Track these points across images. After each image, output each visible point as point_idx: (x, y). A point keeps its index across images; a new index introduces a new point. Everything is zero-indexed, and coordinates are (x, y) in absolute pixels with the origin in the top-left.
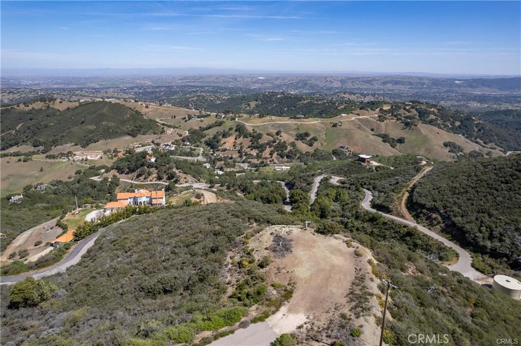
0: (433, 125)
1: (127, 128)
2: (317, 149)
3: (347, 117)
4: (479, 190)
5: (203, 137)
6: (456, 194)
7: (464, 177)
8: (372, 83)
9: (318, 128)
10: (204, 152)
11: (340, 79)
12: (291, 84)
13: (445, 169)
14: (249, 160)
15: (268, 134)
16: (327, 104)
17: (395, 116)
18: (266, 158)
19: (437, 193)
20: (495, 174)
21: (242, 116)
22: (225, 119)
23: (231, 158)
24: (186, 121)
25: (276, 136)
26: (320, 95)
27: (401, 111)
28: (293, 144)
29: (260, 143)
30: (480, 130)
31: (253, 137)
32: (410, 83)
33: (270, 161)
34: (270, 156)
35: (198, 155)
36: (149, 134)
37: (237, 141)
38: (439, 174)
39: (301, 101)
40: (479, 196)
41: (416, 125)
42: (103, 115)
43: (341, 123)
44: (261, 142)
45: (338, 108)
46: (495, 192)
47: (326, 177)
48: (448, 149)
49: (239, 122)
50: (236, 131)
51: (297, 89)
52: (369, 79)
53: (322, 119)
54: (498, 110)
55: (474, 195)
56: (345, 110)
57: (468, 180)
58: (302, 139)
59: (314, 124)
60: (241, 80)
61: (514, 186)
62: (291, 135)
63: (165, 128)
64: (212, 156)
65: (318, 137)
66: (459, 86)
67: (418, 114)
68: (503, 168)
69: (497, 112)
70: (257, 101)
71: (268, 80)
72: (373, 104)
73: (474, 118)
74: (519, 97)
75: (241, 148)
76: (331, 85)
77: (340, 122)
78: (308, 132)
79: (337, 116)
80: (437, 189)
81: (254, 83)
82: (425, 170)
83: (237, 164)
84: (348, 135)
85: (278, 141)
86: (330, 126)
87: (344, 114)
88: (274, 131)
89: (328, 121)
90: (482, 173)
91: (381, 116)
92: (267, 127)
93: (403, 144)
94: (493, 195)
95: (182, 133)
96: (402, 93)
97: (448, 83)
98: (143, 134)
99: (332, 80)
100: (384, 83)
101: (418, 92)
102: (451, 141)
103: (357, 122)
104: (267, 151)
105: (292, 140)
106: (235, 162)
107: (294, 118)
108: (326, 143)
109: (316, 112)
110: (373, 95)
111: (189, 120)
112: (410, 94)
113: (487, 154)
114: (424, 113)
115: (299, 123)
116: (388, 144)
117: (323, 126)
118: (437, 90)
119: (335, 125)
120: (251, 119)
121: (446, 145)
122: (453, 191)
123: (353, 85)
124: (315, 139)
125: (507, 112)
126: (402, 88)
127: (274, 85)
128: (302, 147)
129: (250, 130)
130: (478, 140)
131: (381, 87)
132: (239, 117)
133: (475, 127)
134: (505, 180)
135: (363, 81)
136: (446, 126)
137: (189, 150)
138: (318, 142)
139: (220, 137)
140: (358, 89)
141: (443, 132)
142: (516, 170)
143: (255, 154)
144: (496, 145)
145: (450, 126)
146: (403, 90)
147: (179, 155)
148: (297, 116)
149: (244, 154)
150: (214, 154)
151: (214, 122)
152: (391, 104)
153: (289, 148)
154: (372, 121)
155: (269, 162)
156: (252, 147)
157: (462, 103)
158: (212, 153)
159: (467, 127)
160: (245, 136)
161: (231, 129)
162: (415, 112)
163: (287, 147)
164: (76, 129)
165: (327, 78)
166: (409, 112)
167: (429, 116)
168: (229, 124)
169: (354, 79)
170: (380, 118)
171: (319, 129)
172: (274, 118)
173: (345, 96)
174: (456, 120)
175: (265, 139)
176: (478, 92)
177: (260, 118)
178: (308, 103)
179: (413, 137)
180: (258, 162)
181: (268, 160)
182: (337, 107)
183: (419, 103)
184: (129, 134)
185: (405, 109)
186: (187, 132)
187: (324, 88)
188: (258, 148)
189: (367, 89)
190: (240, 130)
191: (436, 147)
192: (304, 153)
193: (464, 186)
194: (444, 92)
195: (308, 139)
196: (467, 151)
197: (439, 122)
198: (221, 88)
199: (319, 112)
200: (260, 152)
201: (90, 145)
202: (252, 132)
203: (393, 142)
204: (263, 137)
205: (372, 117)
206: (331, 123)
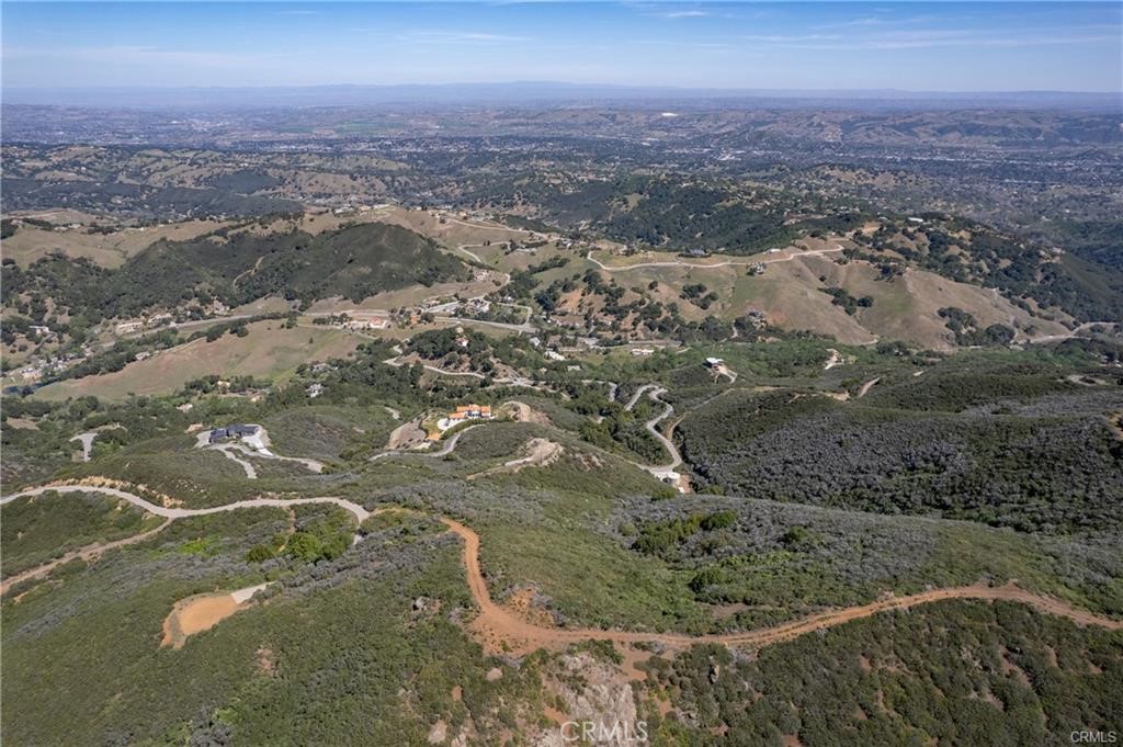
1: (418, 272)
2: (711, 317)
3: (780, 255)
5: (533, 286)
9: (722, 276)
10: (532, 316)
14: (599, 333)
15: (634, 290)
18: (626, 331)
22: (571, 252)
23: (572, 329)
24: (507, 254)
25: (648, 292)
27: (896, 238)
28: (673, 307)
29: (620, 305)
31: (610, 294)
33: (631, 336)
34: (633, 327)
35: (524, 322)
36: (451, 282)
37: (585, 298)
41: (900, 274)
42: (381, 248)
43: (765, 268)
44: (621, 302)
48: (946, 321)
49: (592, 263)
50: (585, 280)
53: (734, 258)
58: (692, 297)
59: (719, 267)
62: (675, 287)
63: (475, 270)
64: (544, 324)
65: (718, 293)
67: (929, 243)
73: (1043, 253)
75: (590, 312)
77: (763, 265)
78: (703, 282)
79: (762, 251)
83: (580, 338)
84: (769, 291)
85: (648, 301)
86: (744, 273)
87: (776, 248)
88: (646, 283)
89: (743, 262)
91: (849, 250)
92: (637, 273)
93: (868, 309)
95: (501, 280)
98: (442, 282)
103: (801, 265)
104: (629, 318)
105: (675, 297)
106: (577, 335)
107: (687, 256)
111: (512, 250)
114: (941, 243)
115: (692, 266)
116: (841, 307)
117: (733, 272)
119: (752, 272)
121: (945, 313)
124: (712, 297)
128: (691, 312)
129: (607, 279)
137: (510, 312)
138: (718, 301)
139: (559, 290)
143: (610, 323)
147: (496, 321)
148: (692, 251)
149: (593, 322)
150: (548, 319)
153: (665, 314)
154: (826, 263)
156: (607, 311)
158: (545, 317)
159: (1020, 271)
160: (598, 292)
161: (576, 277)
162: (924, 239)
163: (661, 312)
164: (343, 273)
166: (912, 240)
167: (947, 249)
168: (576, 264)
171: (725, 278)
172: (650, 254)
175: (628, 298)
177: (627, 255)
179: (889, 296)
180: (614, 336)
181: (629, 334)
184: (420, 282)
185: (905, 232)
186: (509, 277)
188: (615, 313)
190: (592, 279)
192: (687, 323)
195: (702, 295)
200: (618, 319)
201: (365, 300)
202: (610, 283)
203: (851, 304)
204: (626, 293)
205: (829, 254)
206: (746, 267)
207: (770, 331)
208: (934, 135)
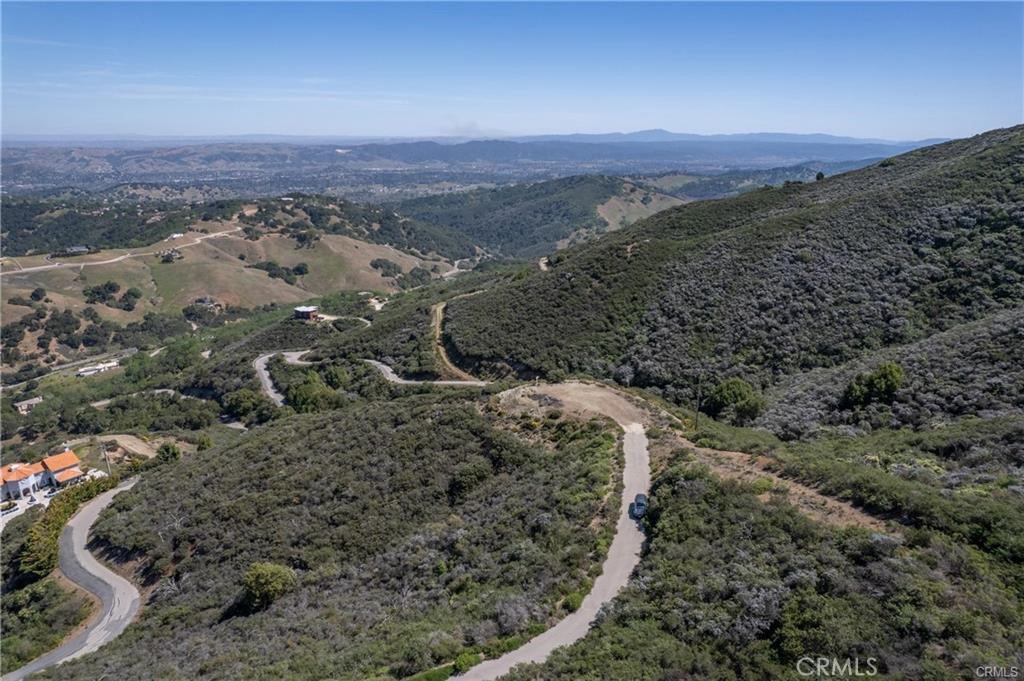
0: (341, 233)
3: (186, 240)
6: (512, 332)
8: (184, 159)
9: (130, 269)
11: (104, 153)
15: (13, 302)
16: (116, 217)
17: (274, 226)
18: (33, 357)
19: (487, 337)
25: (37, 303)
26: (72, 193)
27: (279, 215)
28: (89, 314)
30: (409, 233)
32: (260, 157)
33: (47, 361)
34: (42, 350)
39: (43, 212)
40: (539, 327)
41: (317, 239)
43: (179, 252)
45: (148, 222)
47: (274, 357)
48: (380, 272)
52: (174, 152)
53: (133, 250)
54: (415, 197)
55: (532, 327)
58: (104, 299)
59: (120, 262)
62: (71, 293)
65: (138, 288)
66: (345, 158)
67: (309, 217)
69: (419, 201)
72: (222, 207)
73: (396, 215)
74: (434, 174)
77: (174, 251)
78: (112, 281)
79: (162, 238)
82: (436, 311)
84: (202, 274)
86: (156, 262)
87: (177, 233)
88: (26, 293)
89: (147, 252)
91: (249, 229)
93: (306, 276)
99: (86, 158)
100: (209, 159)
101: (280, 174)
102: (380, 257)
103: (212, 247)
105: (81, 304)
107: (63, 256)
108: (161, 298)
110: (199, 186)
113: (432, 270)
114: (320, 215)
115: (82, 265)
116: (280, 279)
117: (140, 264)
119: (167, 260)
121: (375, 265)
123: (143, 168)
124: (133, 295)
125: (431, 200)
126: (247, 167)
128: (110, 313)
130: (413, 249)
131: (204, 166)
133: (401, 229)
135: (163, 158)
136: (361, 233)
138: (142, 298)
140: (158, 174)
141: (361, 244)
144: (438, 253)
145: (367, 233)
146: (251, 172)
148: (68, 250)
152: (256, 203)
153: (84, 324)
154: (238, 241)
155: (45, 365)
157: (361, 188)
159: (391, 230)
162: (304, 214)
163: (78, 322)
165: (70, 152)
166: (293, 216)
167: (329, 219)
169: (138, 152)
170: (249, 233)
171: (135, 271)
173: (138, 192)
174: (373, 222)
178: (65, 216)
179: (319, 261)
181: (41, 360)
182: (144, 221)
183: (304, 196)
185: (284, 210)
187: (73, 176)
189: (176, 175)
191: (362, 271)
192: (124, 327)
194: (326, 170)
195: (118, 295)
196: (406, 270)
197: (348, 227)
199: (104, 234)
200: (8, 345)
203: (288, 274)
205: (235, 234)
206: (157, 256)
207: (233, 312)
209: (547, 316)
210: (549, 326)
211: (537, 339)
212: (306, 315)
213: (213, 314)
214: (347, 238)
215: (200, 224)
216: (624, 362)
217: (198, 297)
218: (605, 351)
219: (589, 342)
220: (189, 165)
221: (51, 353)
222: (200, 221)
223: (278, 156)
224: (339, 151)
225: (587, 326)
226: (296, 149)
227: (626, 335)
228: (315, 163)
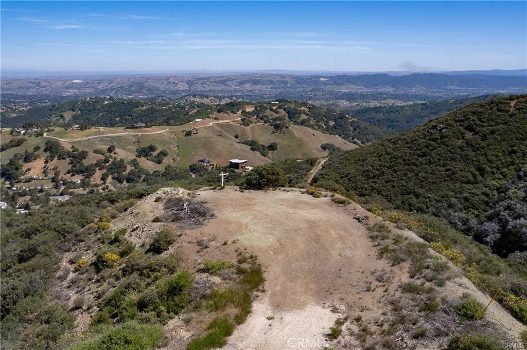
0: (306, 126)
2: (169, 166)
3: (203, 123)
4: (396, 168)
6: (371, 178)
7: (374, 158)
8: (227, 83)
9: (166, 138)
11: (186, 80)
12: (121, 87)
13: (346, 156)
14: (70, 191)
15: (96, 152)
16: (174, 110)
17: (262, 119)
18: (97, 186)
19: (347, 181)
20: (409, 147)
21: (53, 130)
22: (26, 137)
23: (41, 191)
25: (108, 154)
26: (162, 99)
27: (268, 113)
28: (134, 163)
30: (355, 129)
31: (73, 157)
32: (271, 82)
33: (103, 189)
34: (102, 182)
37: (49, 165)
38: (342, 161)
40: (399, 175)
41: (287, 127)
43: (197, 130)
44: (86, 163)
45: (190, 113)
46: (415, 168)
49: (50, 138)
50: (45, 150)
51: (130, 95)
52: (222, 79)
53: (171, 127)
54: (367, 107)
55: (392, 175)
56: (198, 115)
57: (380, 160)
58: (146, 155)
59: (161, 133)
60: (46, 84)
61: (433, 157)
62: (130, 151)
64: (9, 191)
65: (167, 150)
66: (325, 83)
67: (287, 115)
68: (415, 140)
69: (367, 110)
70: (73, 110)
71: (88, 83)
72: (233, 106)
73: (347, 116)
74: (384, 94)
75: (57, 174)
76: (176, 88)
77: (194, 129)
78: (153, 145)
79: (190, 121)
80: (346, 176)
81: (66, 88)
82: (320, 162)
83: (52, 198)
84: (207, 145)
85: (111, 160)
86: (182, 135)
88: (105, 147)
89: (179, 129)
90: (393, 149)
91: (246, 119)
92: (93, 142)
93: (275, 151)
94: (413, 171)
96: (264, 94)
97: (313, 80)
99: (176, 82)
101: (283, 92)
102: (329, 143)
103: (218, 128)
104: (96, 175)
105: (132, 157)
106: (48, 195)
107: (131, 128)
108: (179, 158)
109: (161, 120)
110: (231, 97)
112: (274, 95)
114: (294, 113)
115: (140, 134)
116: (258, 152)
117: (173, 136)
118: (302, 89)
119: (188, 134)
120: (67, 133)
121: (324, 147)
122: (366, 174)
124: (164, 154)
126: (263, 88)
127: (97, 89)
128: (148, 165)
129: (68, 148)
130: (355, 140)
131: (238, 87)
132: (49, 131)
134: (422, 152)
135: (216, 82)
136: (320, 127)
138: (168, 157)
139: (21, 162)
140: (211, 91)
141: (318, 133)
142: (430, 140)
143: (79, 181)
145: (325, 127)
146: (265, 91)
148: (135, 125)
149: (61, 182)
150: (13, 186)
151: (8, 141)
152: (254, 104)
153: (129, 168)
154: (236, 126)
156: (73, 172)
157: (331, 102)
158: (9, 186)
159: (342, 126)
160: (61, 157)
161: (37, 148)
162: (283, 112)
163: (126, 167)
165: (169, 79)
166: (277, 113)
167: (299, 117)
168: (32, 142)
169: (203, 79)
170: (245, 122)
171: (168, 140)
172: (102, 129)
173: (195, 99)
174: (329, 120)
175: (92, 159)
176: (344, 90)
177: (81, 130)
178: (148, 109)
179: (286, 142)
180: (85, 192)
181: (100, 188)
182: (188, 113)
183: (286, 101)
185: (271, 109)
187: (167, 91)
188: (82, 172)
190: (52, 149)
191: (314, 151)
192: (151, 173)
193: (378, 167)
194: (311, 91)
195: (155, 154)
197: (311, 122)
198: (17, 97)
199: (165, 120)
200: (86, 177)
202: (72, 150)
203: (264, 150)
204: (89, 156)
205: (234, 121)
206: (183, 131)
208: (238, 85)
209: (409, 164)
210: (410, 175)
211: (394, 187)
212: (236, 166)
213: (207, 170)
214: (310, 130)
215: (216, 114)
216: (490, 219)
217: (201, 158)
218: (468, 204)
219: (451, 193)
220: (230, 86)
221: (106, 184)
222: (216, 112)
223: (282, 81)
224: (321, 79)
225: (451, 176)
226: (294, 78)
227: (497, 189)
228: (305, 86)
